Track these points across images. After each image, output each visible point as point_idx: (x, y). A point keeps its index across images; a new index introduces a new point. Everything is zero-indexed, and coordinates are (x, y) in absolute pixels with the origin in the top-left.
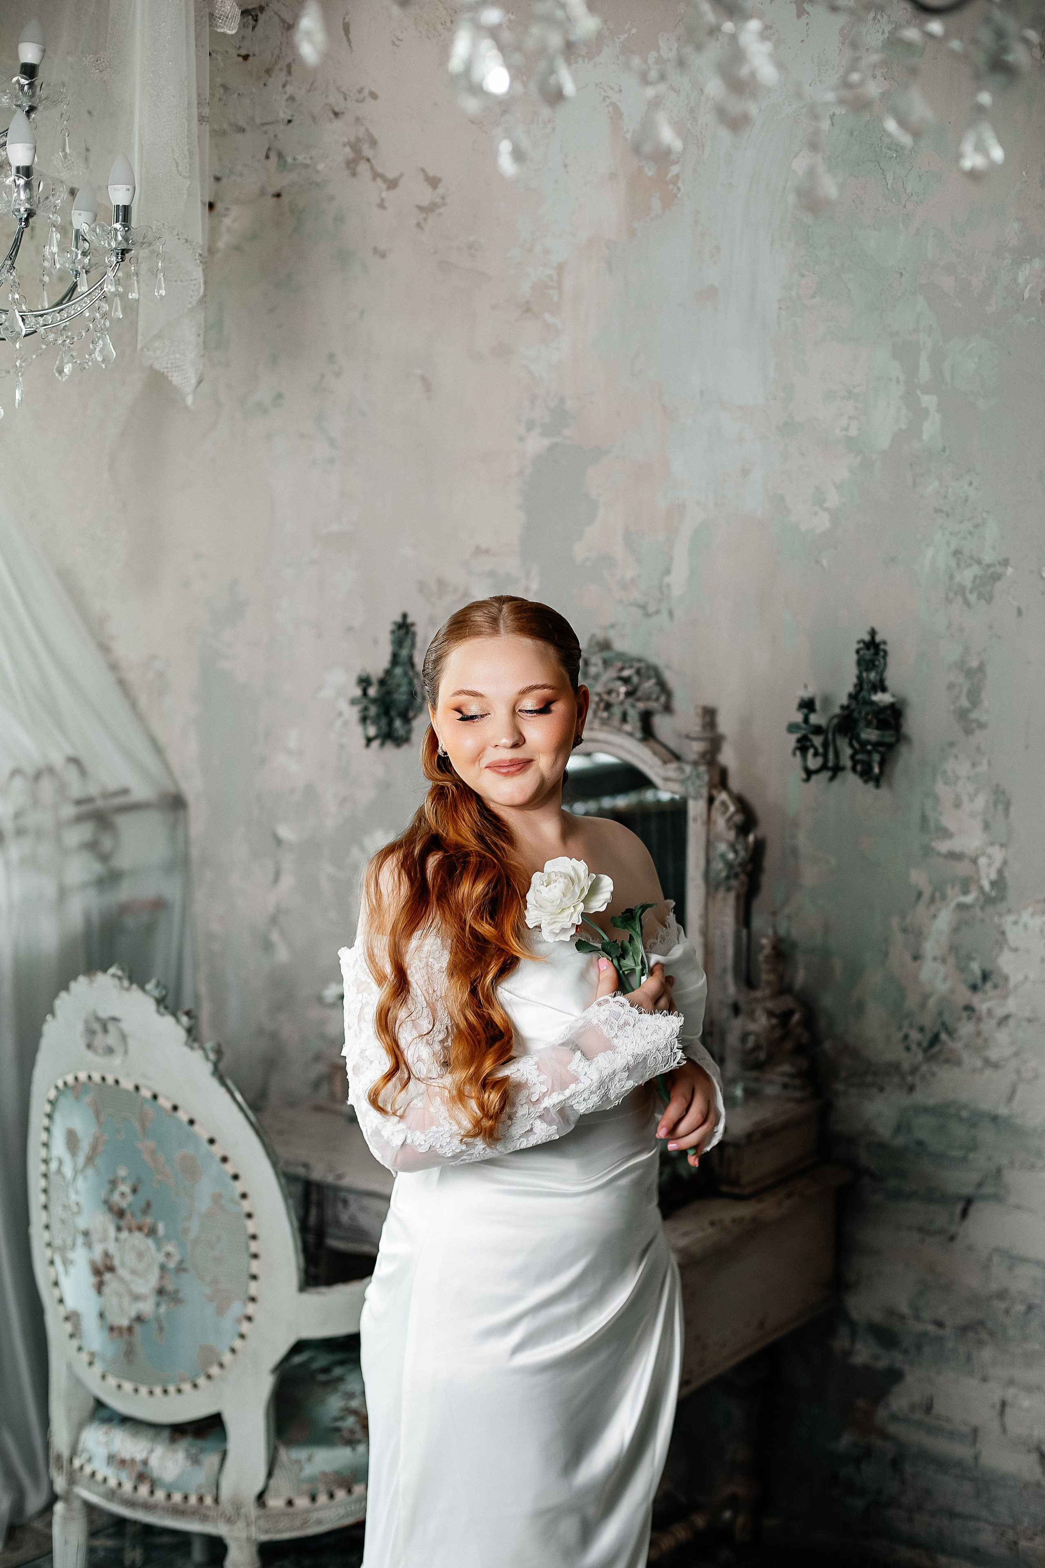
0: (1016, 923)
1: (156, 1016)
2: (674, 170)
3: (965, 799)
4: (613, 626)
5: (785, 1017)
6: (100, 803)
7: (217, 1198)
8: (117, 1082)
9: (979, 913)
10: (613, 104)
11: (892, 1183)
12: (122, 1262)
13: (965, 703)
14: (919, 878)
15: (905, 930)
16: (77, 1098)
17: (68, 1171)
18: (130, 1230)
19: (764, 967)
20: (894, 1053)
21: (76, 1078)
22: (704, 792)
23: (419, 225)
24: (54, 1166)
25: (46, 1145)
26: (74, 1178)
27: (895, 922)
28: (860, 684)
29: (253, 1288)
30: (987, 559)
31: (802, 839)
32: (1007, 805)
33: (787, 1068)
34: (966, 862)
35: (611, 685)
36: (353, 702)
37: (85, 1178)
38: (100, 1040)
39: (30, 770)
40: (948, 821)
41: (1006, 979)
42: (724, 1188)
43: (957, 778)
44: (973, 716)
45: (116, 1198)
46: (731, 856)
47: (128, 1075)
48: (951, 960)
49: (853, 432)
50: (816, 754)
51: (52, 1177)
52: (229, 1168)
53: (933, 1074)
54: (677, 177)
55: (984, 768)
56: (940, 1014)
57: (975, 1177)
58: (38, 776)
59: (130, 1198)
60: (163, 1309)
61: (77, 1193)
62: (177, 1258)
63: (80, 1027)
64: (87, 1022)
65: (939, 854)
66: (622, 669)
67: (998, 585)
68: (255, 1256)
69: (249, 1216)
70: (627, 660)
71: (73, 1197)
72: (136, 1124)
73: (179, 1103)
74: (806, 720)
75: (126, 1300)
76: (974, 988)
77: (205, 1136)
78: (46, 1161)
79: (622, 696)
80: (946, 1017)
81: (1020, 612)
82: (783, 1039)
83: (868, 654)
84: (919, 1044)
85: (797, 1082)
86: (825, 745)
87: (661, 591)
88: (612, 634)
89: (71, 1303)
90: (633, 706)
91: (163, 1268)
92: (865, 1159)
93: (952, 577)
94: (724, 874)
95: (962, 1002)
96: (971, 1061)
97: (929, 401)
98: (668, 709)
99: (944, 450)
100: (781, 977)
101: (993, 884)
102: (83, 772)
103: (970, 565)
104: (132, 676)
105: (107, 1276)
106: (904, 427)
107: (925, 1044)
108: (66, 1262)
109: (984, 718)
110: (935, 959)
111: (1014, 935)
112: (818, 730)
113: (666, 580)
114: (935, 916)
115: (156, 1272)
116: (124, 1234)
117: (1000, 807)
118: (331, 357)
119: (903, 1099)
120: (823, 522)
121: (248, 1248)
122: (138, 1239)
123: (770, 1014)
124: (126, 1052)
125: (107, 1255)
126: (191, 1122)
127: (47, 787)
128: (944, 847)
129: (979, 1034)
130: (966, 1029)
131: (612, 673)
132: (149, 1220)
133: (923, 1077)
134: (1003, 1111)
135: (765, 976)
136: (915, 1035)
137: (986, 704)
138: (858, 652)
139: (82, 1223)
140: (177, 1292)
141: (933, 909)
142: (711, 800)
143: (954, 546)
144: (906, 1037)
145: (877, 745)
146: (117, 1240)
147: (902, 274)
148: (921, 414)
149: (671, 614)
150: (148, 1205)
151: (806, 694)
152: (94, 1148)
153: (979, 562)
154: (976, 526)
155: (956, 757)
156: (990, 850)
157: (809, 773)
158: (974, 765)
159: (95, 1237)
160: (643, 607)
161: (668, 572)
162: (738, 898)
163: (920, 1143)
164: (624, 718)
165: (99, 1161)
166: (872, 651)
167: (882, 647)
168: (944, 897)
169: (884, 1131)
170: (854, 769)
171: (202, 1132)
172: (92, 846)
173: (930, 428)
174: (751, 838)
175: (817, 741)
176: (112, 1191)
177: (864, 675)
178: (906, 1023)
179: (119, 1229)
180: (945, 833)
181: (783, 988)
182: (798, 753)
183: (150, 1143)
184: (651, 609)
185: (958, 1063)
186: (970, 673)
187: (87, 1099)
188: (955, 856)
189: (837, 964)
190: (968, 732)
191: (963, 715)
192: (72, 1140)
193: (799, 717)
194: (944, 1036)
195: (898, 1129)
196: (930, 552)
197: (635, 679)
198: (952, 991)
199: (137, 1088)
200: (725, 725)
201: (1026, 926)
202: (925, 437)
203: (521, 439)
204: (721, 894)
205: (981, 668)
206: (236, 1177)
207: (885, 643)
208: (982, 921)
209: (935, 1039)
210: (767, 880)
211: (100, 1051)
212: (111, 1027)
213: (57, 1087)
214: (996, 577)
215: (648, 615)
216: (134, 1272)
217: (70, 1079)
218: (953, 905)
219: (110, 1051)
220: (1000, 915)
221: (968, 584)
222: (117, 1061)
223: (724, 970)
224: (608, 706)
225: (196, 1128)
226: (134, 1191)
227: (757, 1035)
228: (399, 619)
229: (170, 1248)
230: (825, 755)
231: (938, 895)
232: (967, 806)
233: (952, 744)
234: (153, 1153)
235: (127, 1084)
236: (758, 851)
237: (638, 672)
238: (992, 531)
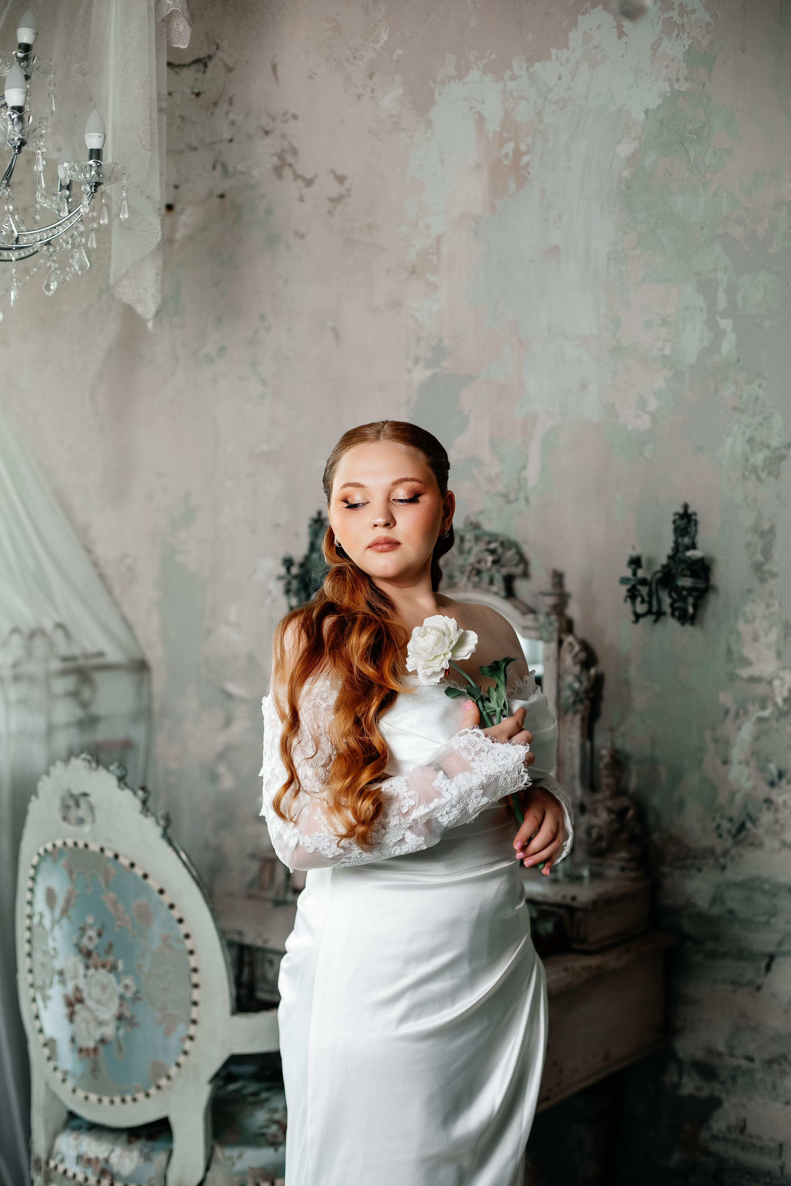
1: (118, 791)
2: (526, 159)
3: (762, 634)
4: (482, 512)
5: (621, 813)
6: (81, 662)
7: (165, 939)
8: (86, 846)
9: (774, 724)
10: (479, 113)
11: (710, 945)
12: (90, 995)
13: (759, 558)
14: (726, 698)
15: (716, 741)
16: (55, 861)
17: (47, 922)
18: (96, 968)
19: (604, 772)
20: (709, 840)
21: (54, 846)
22: (555, 636)
23: (330, 213)
24: (36, 919)
25: (30, 903)
26: (52, 928)
27: (708, 734)
28: (677, 548)
29: (195, 1012)
30: (774, 444)
31: (633, 673)
33: (624, 854)
34: (764, 684)
35: (481, 556)
36: (280, 578)
37: (61, 927)
38: (74, 813)
39: (26, 631)
40: (749, 652)
42: (575, 946)
43: (755, 618)
44: (766, 567)
45: (85, 941)
46: (577, 685)
47: (95, 840)
48: (753, 763)
49: (667, 352)
50: (643, 601)
51: (35, 929)
52: (175, 914)
53: (741, 856)
54: (528, 164)
55: (776, 608)
56: (745, 806)
57: (775, 937)
58: (32, 635)
59: (96, 941)
60: (122, 1032)
61: (54, 940)
62: (133, 989)
63: (57, 803)
64: (63, 799)
65: (742, 679)
66: (489, 542)
67: (784, 464)
68: (196, 986)
69: (191, 952)
70: (493, 537)
71: (51, 944)
72: (101, 880)
73: (136, 861)
74: (635, 574)
75: (92, 1025)
76: (772, 784)
77: (156, 887)
78: (30, 917)
79: (489, 564)
80: (751, 809)
82: (620, 830)
83: (682, 523)
84: (729, 832)
85: (632, 865)
86: (650, 594)
87: (519, 483)
88: (481, 519)
89: (49, 1032)
90: (498, 571)
91: (122, 998)
92: (687, 927)
93: (747, 460)
94: (571, 700)
95: (762, 796)
96: (772, 844)
97: (726, 324)
98: (526, 575)
99: (738, 361)
100: (618, 781)
101: (785, 701)
102: (68, 636)
103: (760, 450)
104: (109, 571)
105: (78, 1007)
106: (706, 344)
107: (734, 831)
108: (46, 998)
109: (775, 569)
110: (740, 763)
112: (644, 582)
113: (524, 474)
114: (739, 729)
115: (116, 1001)
116: (92, 971)
118: (263, 317)
119: (717, 877)
120: (645, 422)
121: (190, 979)
122: (102, 975)
123: (610, 811)
124: (94, 821)
125: (77, 989)
126: (145, 876)
127: (39, 644)
128: (745, 673)
129: (776, 821)
130: (766, 818)
131: (482, 546)
132: (111, 959)
133: (733, 859)
135: (605, 780)
136: (726, 825)
137: (776, 557)
138: (674, 522)
139: (58, 964)
140: (133, 1017)
141: (738, 722)
142: (560, 642)
143: (748, 435)
144: (718, 826)
145: (691, 590)
146: (85, 976)
147: (703, 228)
148: (719, 334)
149: (527, 500)
150: (111, 946)
151: (634, 553)
152: (68, 902)
153: (768, 447)
154: (765, 419)
155: (753, 601)
156: (782, 674)
157: (638, 617)
158: (768, 606)
159: (68, 975)
160: (505, 496)
161: (524, 468)
162: (583, 719)
163: (731, 912)
164: (491, 582)
165: (72, 913)
166: (685, 521)
167: (693, 517)
168: (746, 713)
169: (702, 903)
170: (673, 615)
171: (154, 884)
172: (74, 695)
173: (728, 345)
174: (593, 671)
175: (644, 590)
176: (82, 936)
177: (680, 540)
178: (718, 815)
179: (87, 967)
180: (746, 662)
181: (619, 791)
182: (629, 600)
183: (112, 895)
184: (512, 497)
185: (761, 845)
186: (763, 534)
187: (63, 862)
188: (754, 680)
189: (663, 771)
190: (763, 580)
191: (758, 567)
192: (51, 897)
193: (628, 573)
194: (749, 825)
195: (714, 901)
196: (729, 441)
197: (500, 550)
198: (754, 788)
199: (102, 850)
200: (571, 585)
202: (724, 351)
203: (409, 371)
204: (569, 717)
205: (772, 530)
206: (181, 921)
207: (695, 514)
208: (777, 730)
209: (742, 827)
210: (606, 706)
211: (73, 822)
212: (82, 802)
213: (39, 854)
214: (782, 458)
215: (509, 502)
216: (99, 1002)
217: (49, 846)
218: (753, 719)
219: (81, 821)
221: (760, 464)
222: (86, 828)
223: (573, 778)
224: (479, 572)
225: (150, 881)
226: (100, 935)
227: (599, 827)
228: (314, 515)
229: (128, 981)
230: (650, 603)
231: (741, 711)
232: (763, 639)
233: (750, 591)
234: (114, 904)
235: (94, 847)
236: (598, 683)
237: (502, 544)
238: (777, 422)
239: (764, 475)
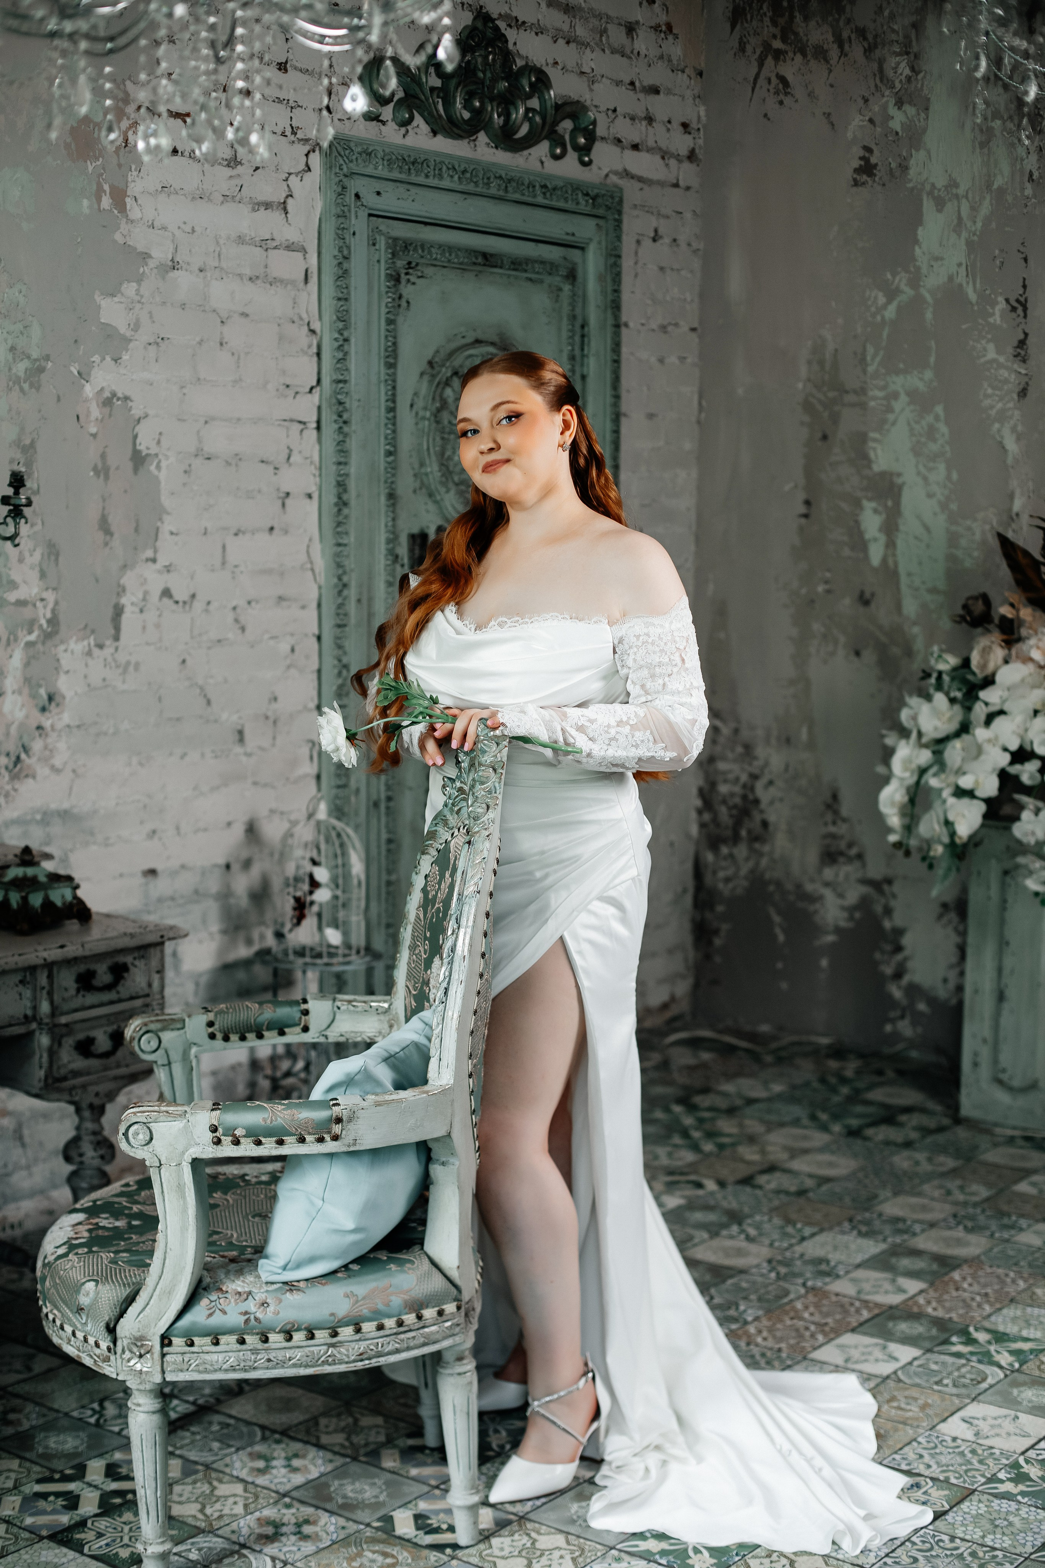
0: (66, 651)
3: (27, 554)
9: (39, 647)
30: (35, 355)
32: (57, 555)
34: (30, 607)
40: (15, 576)
41: (64, 698)
48: (26, 691)
53: (16, 790)
55: (38, 527)
56: (21, 738)
65: (11, 603)
67: (43, 376)
76: (43, 709)
80: (26, 740)
81: (59, 399)
84: (6, 768)
93: (10, 369)
95: (32, 724)
96: (42, 771)
101: (49, 622)
103: (22, 360)
107: (11, 766)
109: (35, 486)
110: (14, 692)
111: (66, 661)
114: (11, 656)
117: (53, 558)
128: (12, 597)
129: (46, 747)
130: (37, 746)
133: (8, 795)
134: (66, 805)
137: (36, 474)
141: (9, 649)
143: (10, 342)
153: (29, 357)
154: (25, 327)
156: (45, 595)
158: (32, 525)
168: (16, 640)
180: (13, 585)
185: (32, 776)
186: (24, 450)
188: (21, 603)
194: (23, 756)
198: (27, 717)
201: (72, 652)
205: (32, 445)
208: (45, 653)
209: (18, 759)
214: (41, 370)
218: (22, 645)
220: (56, 646)
221: (22, 374)
231: (12, 638)
232: (29, 560)
238: (36, 332)
239: (26, 386)
